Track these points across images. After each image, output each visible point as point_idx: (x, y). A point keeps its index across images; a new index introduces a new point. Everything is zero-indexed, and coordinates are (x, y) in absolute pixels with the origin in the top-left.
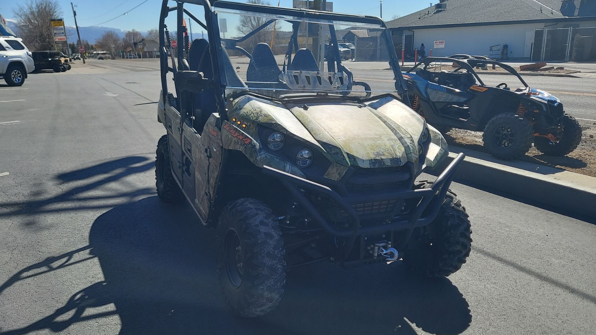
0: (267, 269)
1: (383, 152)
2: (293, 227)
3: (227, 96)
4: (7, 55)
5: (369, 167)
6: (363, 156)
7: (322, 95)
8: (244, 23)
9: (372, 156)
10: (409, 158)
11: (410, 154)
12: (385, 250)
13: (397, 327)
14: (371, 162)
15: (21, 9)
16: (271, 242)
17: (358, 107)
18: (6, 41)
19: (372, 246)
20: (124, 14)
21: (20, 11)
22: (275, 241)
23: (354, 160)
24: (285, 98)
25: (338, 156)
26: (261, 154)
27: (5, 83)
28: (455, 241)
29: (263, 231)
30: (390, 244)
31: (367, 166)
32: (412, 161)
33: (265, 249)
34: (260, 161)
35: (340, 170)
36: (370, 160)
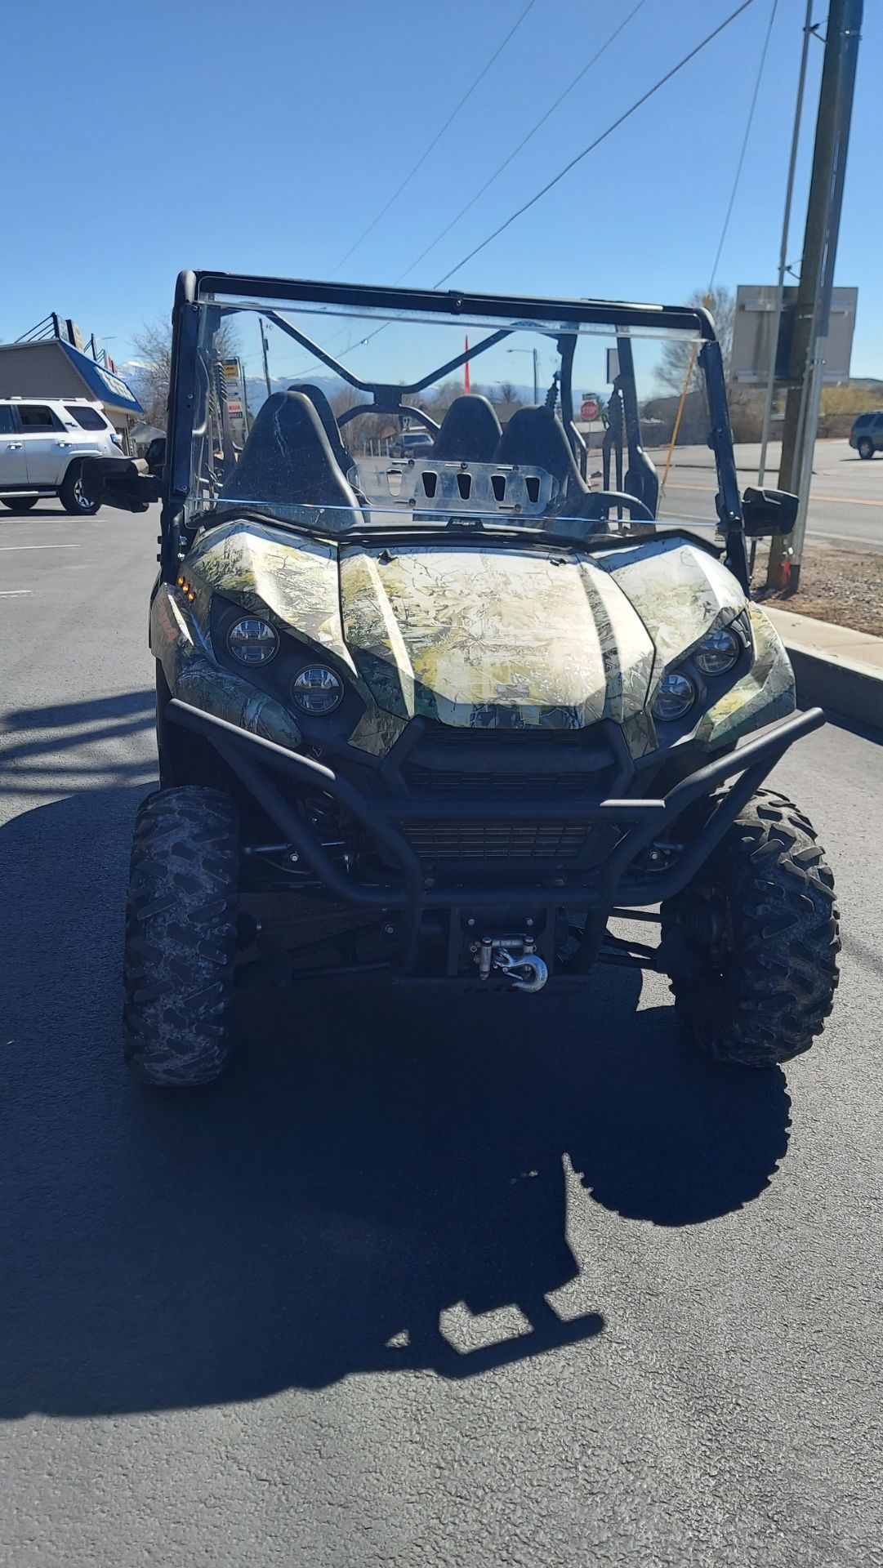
0: (166, 966)
1: (527, 688)
2: (302, 872)
3: (190, 521)
4: (67, 442)
5: (468, 725)
6: (460, 694)
7: (466, 526)
8: (675, 358)
9: (488, 696)
10: (610, 708)
11: (618, 698)
12: (514, 959)
13: (525, 1175)
14: (476, 712)
15: (152, 337)
16: (187, 901)
17: (552, 562)
18: (67, 408)
19: (478, 944)
20: (362, 342)
21: (150, 342)
22: (202, 900)
23: (430, 703)
24: (352, 532)
25: (385, 689)
26: (191, 669)
27: (61, 508)
28: (770, 965)
29: (174, 868)
30: (530, 944)
31: (461, 720)
32: (616, 718)
33: (167, 915)
34: (186, 687)
35: (386, 727)
36: (475, 706)
